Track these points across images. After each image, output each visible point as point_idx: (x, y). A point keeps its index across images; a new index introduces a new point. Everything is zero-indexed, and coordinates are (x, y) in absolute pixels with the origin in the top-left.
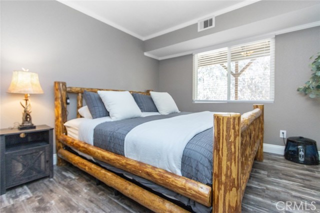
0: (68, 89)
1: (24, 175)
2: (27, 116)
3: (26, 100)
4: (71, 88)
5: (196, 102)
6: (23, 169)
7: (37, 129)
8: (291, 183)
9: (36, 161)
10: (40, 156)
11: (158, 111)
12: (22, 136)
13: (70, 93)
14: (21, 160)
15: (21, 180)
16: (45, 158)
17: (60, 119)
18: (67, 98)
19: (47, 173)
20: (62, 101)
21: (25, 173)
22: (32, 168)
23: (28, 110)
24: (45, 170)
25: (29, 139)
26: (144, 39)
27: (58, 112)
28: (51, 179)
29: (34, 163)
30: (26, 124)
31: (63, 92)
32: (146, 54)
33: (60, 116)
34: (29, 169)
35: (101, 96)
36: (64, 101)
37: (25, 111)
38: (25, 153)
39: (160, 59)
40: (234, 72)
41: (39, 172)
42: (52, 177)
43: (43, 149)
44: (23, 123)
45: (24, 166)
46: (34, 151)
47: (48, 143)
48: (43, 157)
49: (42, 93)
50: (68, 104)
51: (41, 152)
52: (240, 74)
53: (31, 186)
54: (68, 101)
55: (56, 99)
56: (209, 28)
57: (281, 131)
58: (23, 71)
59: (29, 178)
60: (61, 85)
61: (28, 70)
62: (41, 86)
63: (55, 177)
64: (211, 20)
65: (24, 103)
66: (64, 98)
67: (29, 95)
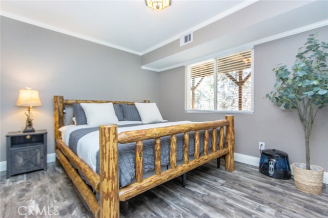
0: (64, 102)
1: (24, 166)
2: (30, 123)
3: (29, 111)
4: (67, 100)
5: (188, 112)
6: (24, 162)
7: (36, 133)
8: (238, 192)
9: (33, 156)
10: (37, 153)
11: (141, 120)
12: (28, 137)
13: (66, 105)
14: (22, 155)
15: (22, 170)
16: (40, 155)
17: (58, 125)
18: (64, 109)
19: (42, 167)
20: (59, 111)
21: (25, 165)
22: (30, 162)
23: (30, 118)
24: (41, 164)
25: (34, 140)
26: (141, 54)
27: (56, 120)
28: (45, 172)
29: (31, 158)
30: (29, 129)
31: (59, 104)
32: (143, 67)
33: (58, 122)
34: (28, 162)
35: (83, 108)
36: (61, 111)
37: (28, 119)
38: (25, 150)
39: (159, 70)
40: (238, 80)
41: (36, 165)
42: (46, 170)
43: (39, 148)
44: (26, 128)
45: (24, 160)
46: (32, 149)
47: (43, 144)
48: (39, 154)
49: (40, 105)
50: (64, 113)
51: (37, 150)
52: (244, 82)
53: (29, 175)
54: (64, 111)
55: (55, 109)
56: (188, 42)
57: (260, 143)
58: (27, 89)
59: (27, 169)
60: (58, 98)
61: (30, 88)
62: (41, 100)
63: (48, 171)
64: (190, 35)
65: (27, 112)
66: (61, 109)
67: (31, 107)
